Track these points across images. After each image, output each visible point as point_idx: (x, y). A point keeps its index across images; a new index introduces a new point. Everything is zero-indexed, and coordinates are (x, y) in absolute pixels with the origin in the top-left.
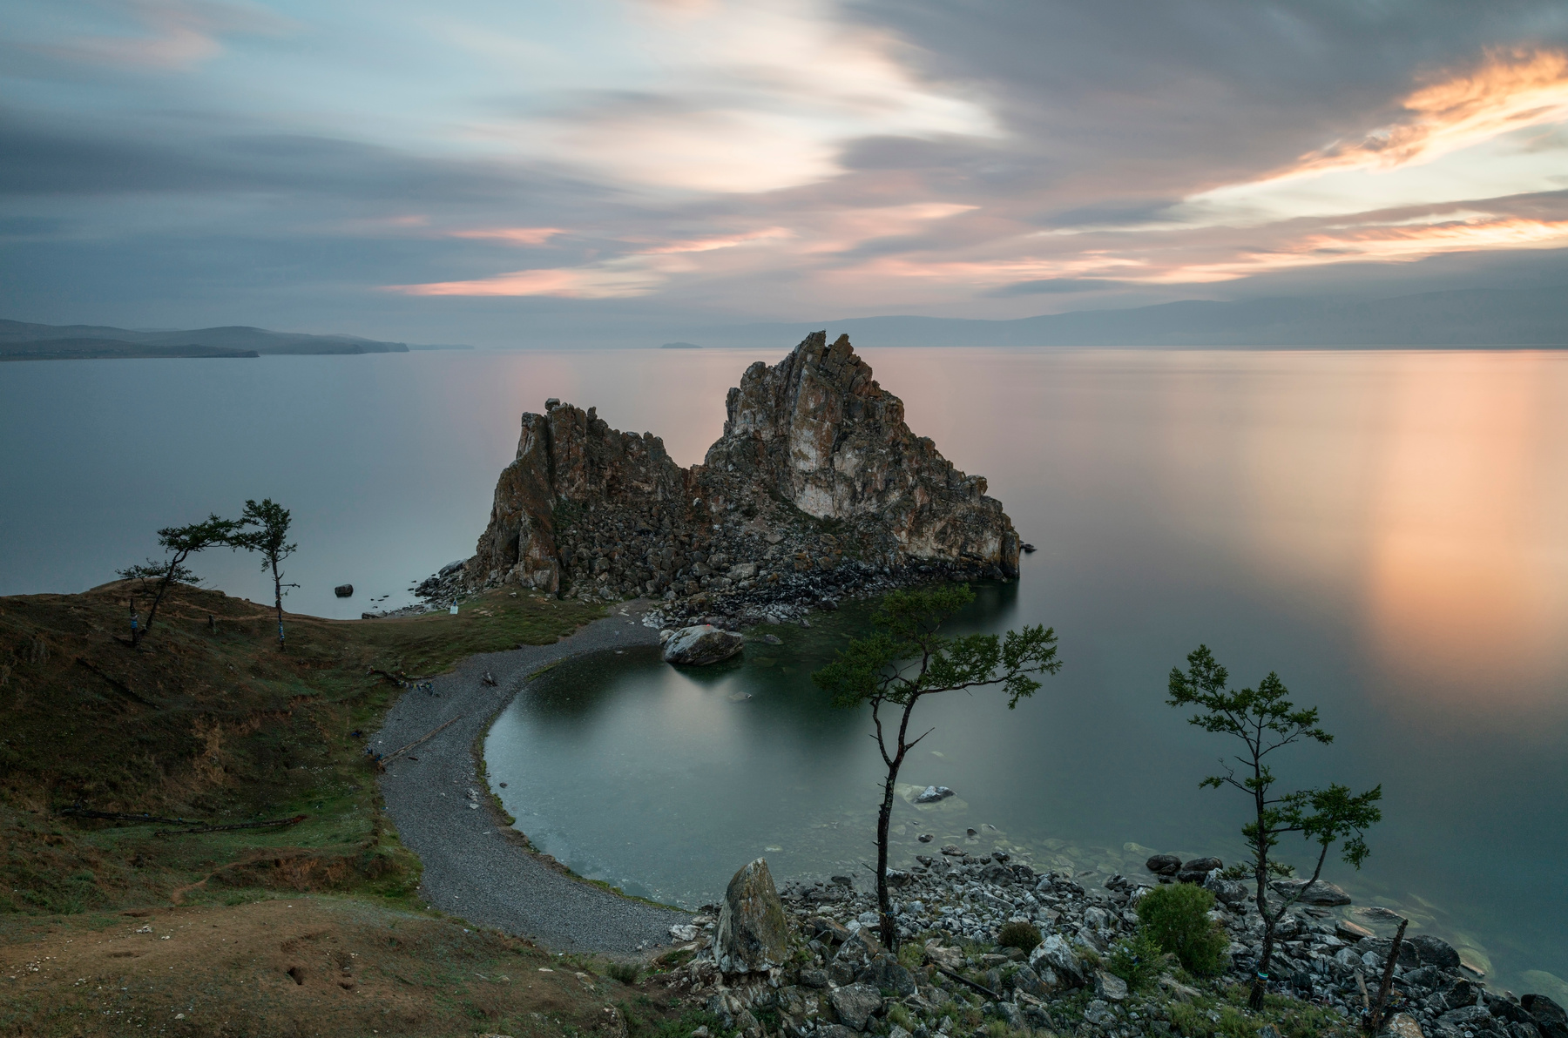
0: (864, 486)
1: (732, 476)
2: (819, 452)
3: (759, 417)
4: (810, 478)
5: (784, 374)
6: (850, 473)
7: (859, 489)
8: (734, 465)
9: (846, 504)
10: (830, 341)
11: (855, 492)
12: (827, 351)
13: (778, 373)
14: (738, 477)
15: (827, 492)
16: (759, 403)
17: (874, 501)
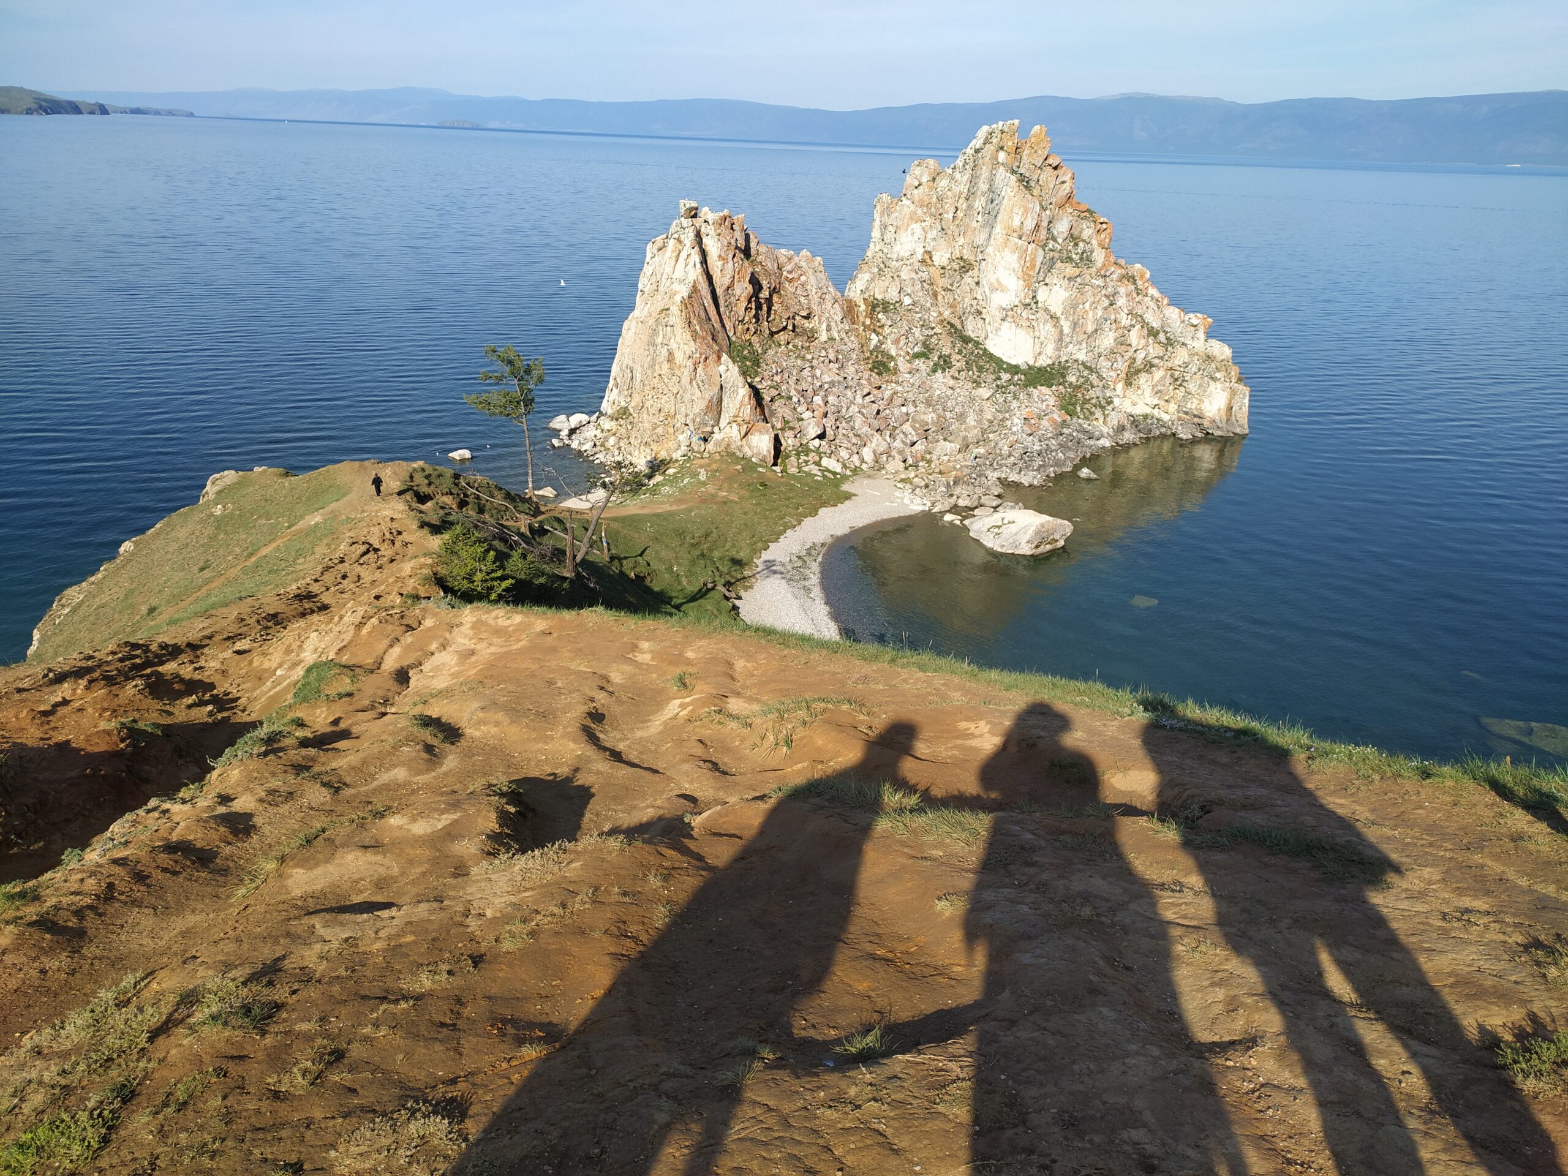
0: (1075, 325)
1: (910, 311)
2: (1021, 282)
3: (933, 233)
4: (1008, 314)
6: (1057, 308)
7: (1067, 330)
8: (910, 295)
9: (1050, 349)
11: (1061, 332)
13: (958, 176)
14: (917, 313)
15: (1029, 334)
16: (932, 215)
17: (1084, 345)
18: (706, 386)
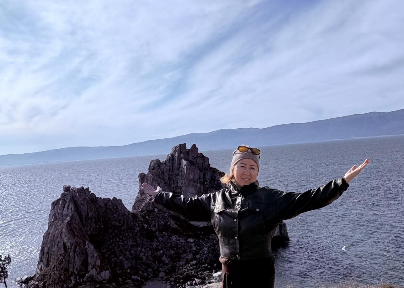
1: (158, 214)
5: (171, 164)
8: (157, 208)
10: (188, 147)
12: (188, 152)
13: (168, 163)
14: (161, 214)
16: (160, 178)
18: (81, 255)
